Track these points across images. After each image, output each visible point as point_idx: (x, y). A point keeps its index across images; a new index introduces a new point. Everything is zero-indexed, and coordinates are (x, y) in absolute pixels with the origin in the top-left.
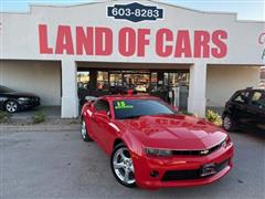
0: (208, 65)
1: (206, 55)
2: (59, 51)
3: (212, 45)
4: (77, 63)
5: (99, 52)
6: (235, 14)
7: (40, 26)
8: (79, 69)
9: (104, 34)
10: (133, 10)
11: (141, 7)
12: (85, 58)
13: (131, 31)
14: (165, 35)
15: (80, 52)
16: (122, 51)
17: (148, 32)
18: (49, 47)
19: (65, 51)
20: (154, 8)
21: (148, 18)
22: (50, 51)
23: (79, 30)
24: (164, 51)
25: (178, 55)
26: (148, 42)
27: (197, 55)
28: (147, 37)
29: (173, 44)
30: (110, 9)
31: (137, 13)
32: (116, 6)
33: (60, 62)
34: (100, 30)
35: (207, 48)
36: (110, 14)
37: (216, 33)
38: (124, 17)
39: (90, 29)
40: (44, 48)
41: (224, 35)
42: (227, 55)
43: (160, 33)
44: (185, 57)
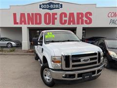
0: (83, 28)
1: (82, 23)
2: (21, 23)
3: (85, 19)
4: (28, 28)
5: (36, 23)
7: (14, 14)
9: (38, 16)
10: (50, 5)
11: (53, 4)
12: (31, 26)
13: (49, 14)
14: (63, 15)
15: (29, 24)
16: (45, 22)
17: (56, 14)
18: (17, 22)
19: (23, 23)
20: (59, 4)
21: (56, 8)
23: (28, 14)
24: (63, 22)
25: (69, 24)
26: (56, 19)
27: (78, 23)
28: (56, 16)
29: (67, 19)
30: (40, 5)
31: (52, 6)
32: (43, 4)
33: (21, 28)
34: (36, 14)
35: (82, 20)
36: (40, 7)
39: (32, 14)
41: (91, 14)
42: (92, 23)
44: (73, 24)
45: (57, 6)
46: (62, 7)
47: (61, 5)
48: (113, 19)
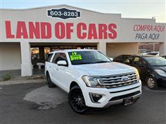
0: (107, 43)
1: (106, 38)
2: (18, 37)
3: (108, 32)
4: (30, 43)
5: (44, 37)
6: (120, 15)
7: (6, 22)
8: (31, 47)
9: (46, 26)
11: (67, 11)
12: (35, 40)
13: (62, 24)
14: (82, 27)
15: (32, 37)
16: (57, 36)
17: (72, 25)
18: (12, 34)
19: (22, 36)
20: (75, 11)
21: (72, 17)
22: (13, 37)
23: (31, 24)
24: (82, 35)
25: (90, 38)
26: (72, 31)
27: (101, 38)
28: (72, 28)
29: (87, 31)
30: (49, 12)
31: (65, 14)
32: (53, 10)
33: (19, 43)
34: (43, 24)
35: (106, 34)
36: (49, 14)
37: (111, 25)
38: (58, 16)
39: (37, 23)
40: (9, 35)
41: (115, 26)
42: (117, 38)
43: (79, 25)
44: (94, 38)
45: (73, 14)
46: (79, 16)
47: (79, 13)
48: (139, 32)
